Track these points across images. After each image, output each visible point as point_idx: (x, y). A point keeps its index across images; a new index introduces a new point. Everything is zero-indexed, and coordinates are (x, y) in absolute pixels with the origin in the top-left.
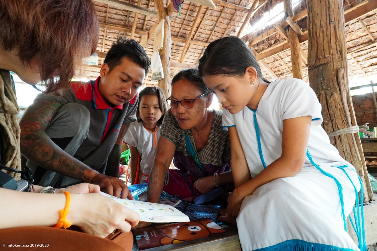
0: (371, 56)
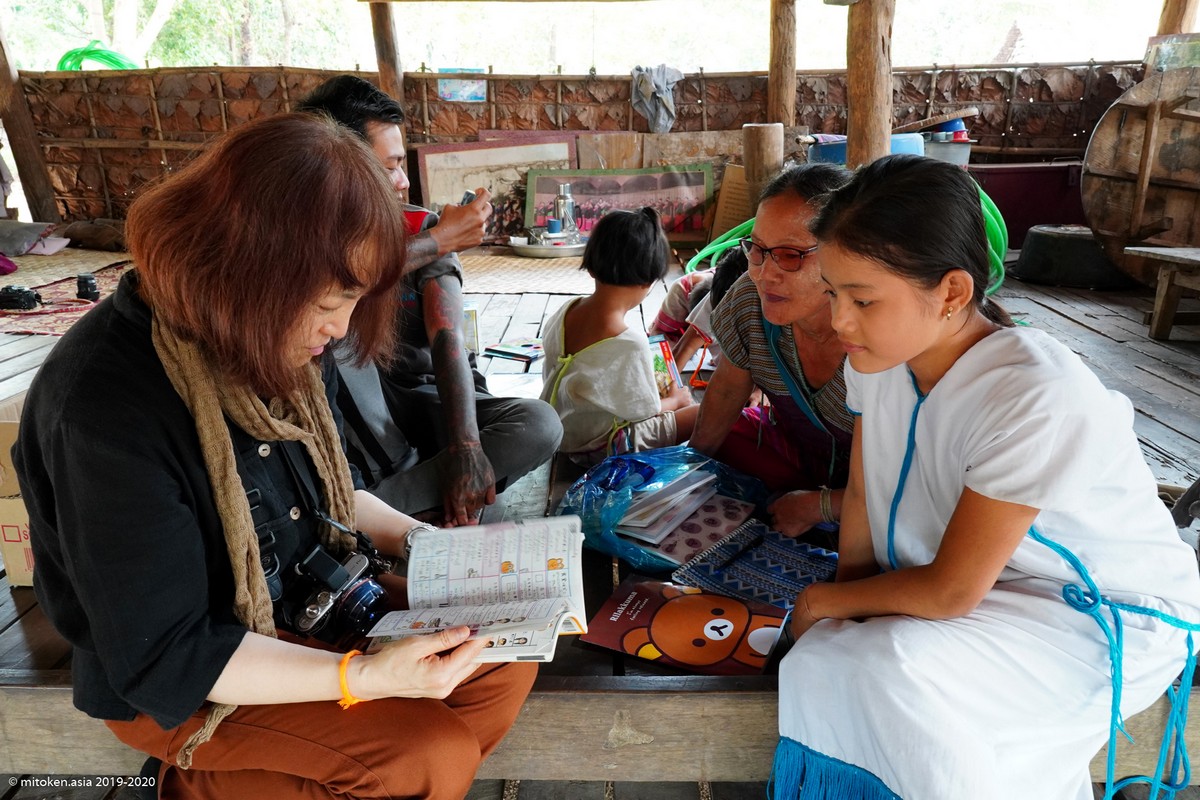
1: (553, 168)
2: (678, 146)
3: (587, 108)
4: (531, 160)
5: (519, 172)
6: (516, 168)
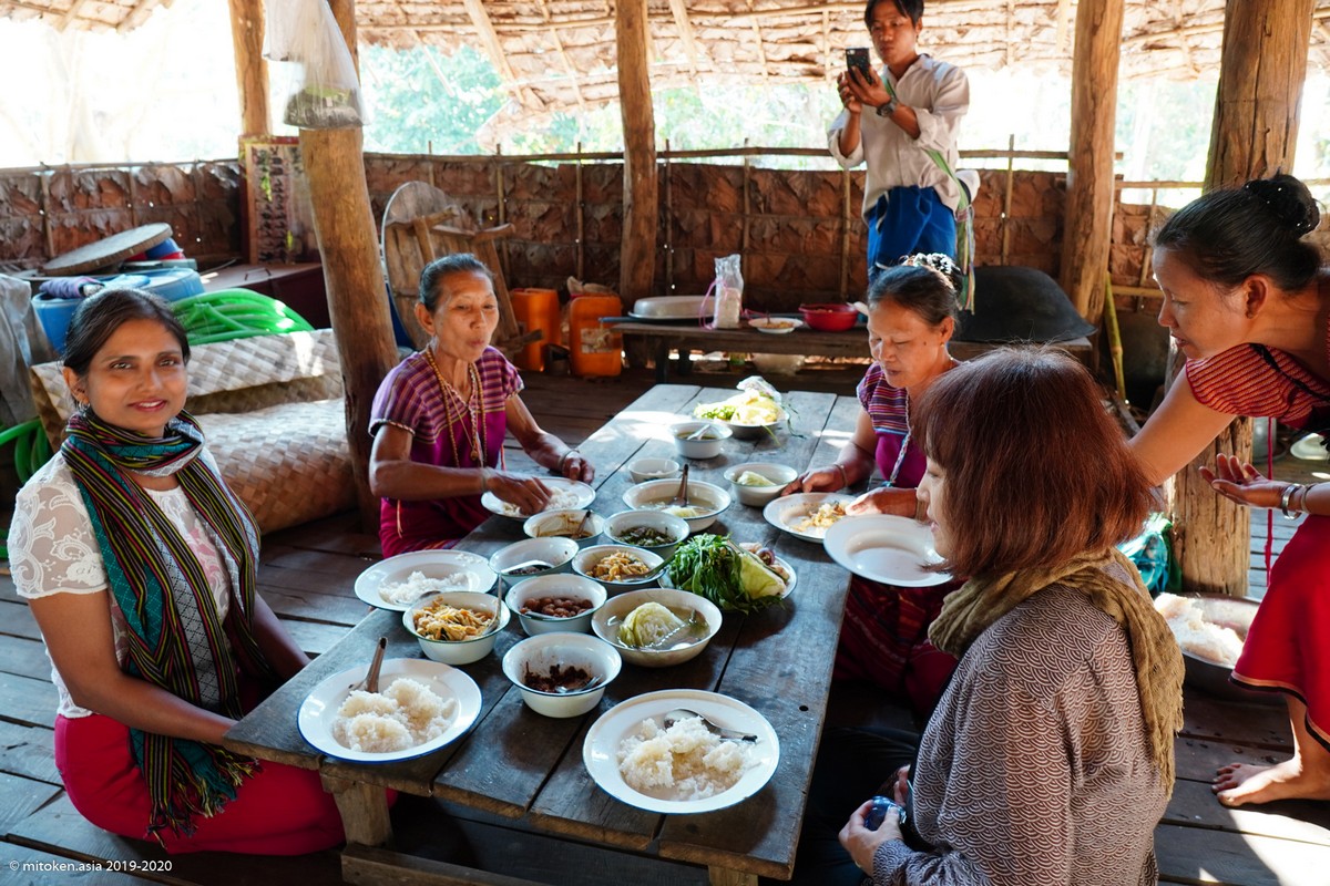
0: (800, 36)
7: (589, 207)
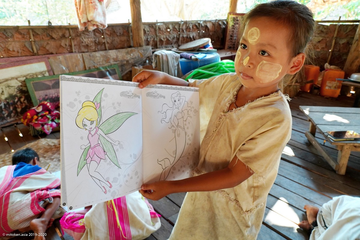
1: (39, 76)
2: (100, 58)
3: (49, 42)
4: (25, 73)
5: (19, 81)
6: (17, 79)
7: (338, 39)
